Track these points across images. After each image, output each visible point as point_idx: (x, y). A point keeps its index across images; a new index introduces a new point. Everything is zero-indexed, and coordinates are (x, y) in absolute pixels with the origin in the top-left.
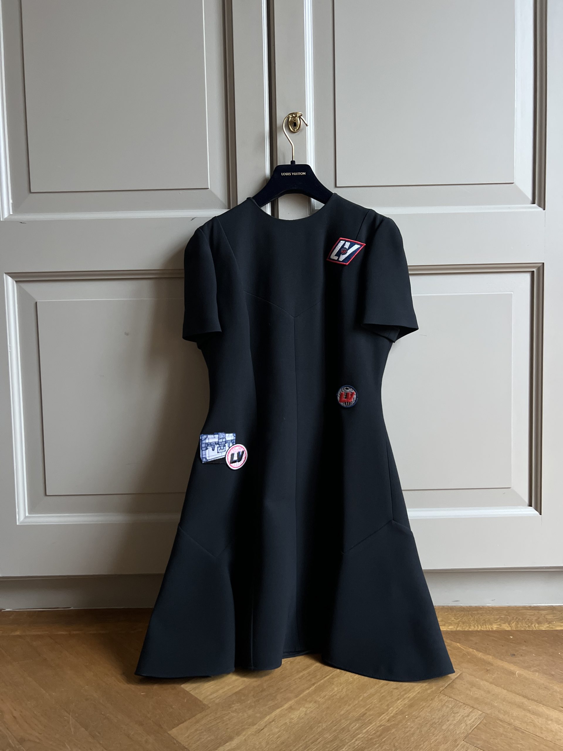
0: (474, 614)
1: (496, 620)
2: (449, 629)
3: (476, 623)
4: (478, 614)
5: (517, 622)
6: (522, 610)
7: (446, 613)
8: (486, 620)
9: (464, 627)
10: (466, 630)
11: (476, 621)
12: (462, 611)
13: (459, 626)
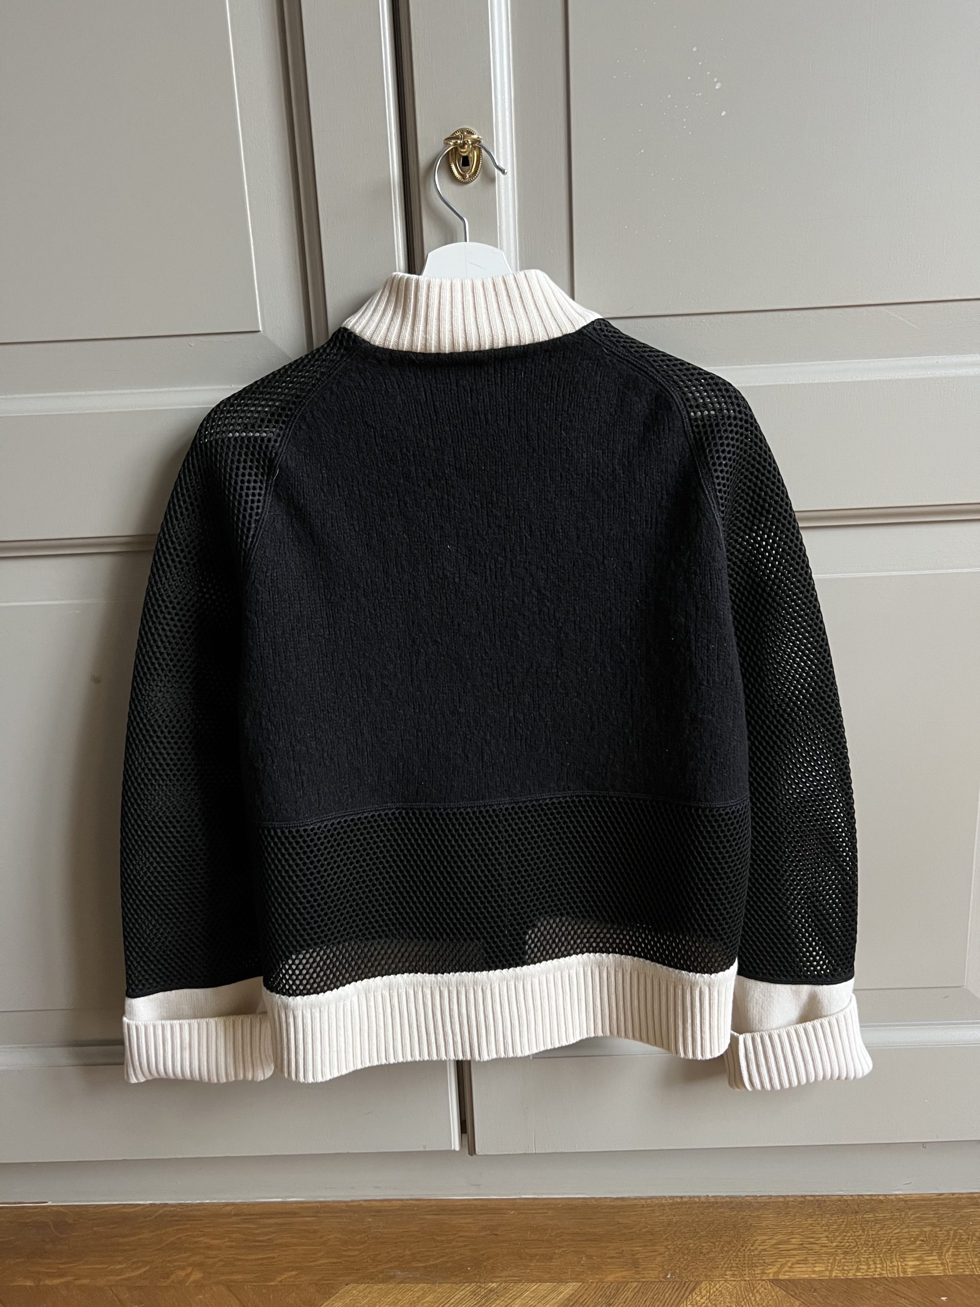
0: (868, 1221)
1: (913, 1243)
2: (814, 1272)
3: (870, 1253)
4: (876, 1221)
5: (955, 1247)
6: (966, 1207)
7: (810, 1221)
8: (893, 1241)
9: (846, 1268)
10: (850, 1276)
11: (872, 1246)
12: (844, 1212)
13: (837, 1262)
